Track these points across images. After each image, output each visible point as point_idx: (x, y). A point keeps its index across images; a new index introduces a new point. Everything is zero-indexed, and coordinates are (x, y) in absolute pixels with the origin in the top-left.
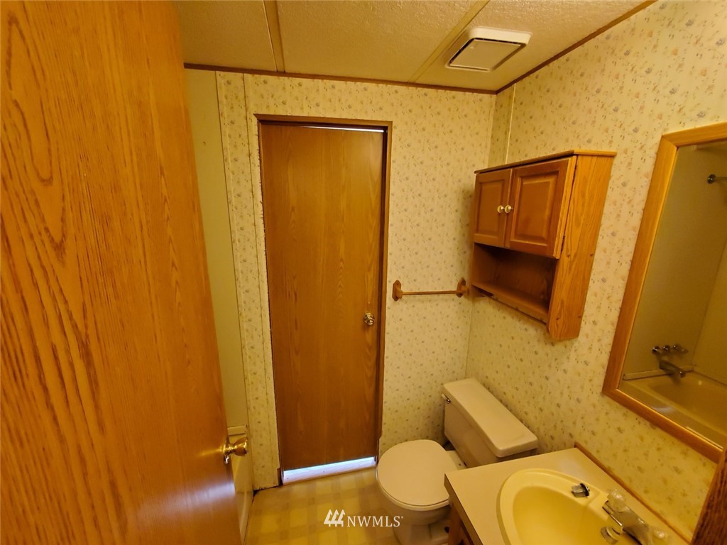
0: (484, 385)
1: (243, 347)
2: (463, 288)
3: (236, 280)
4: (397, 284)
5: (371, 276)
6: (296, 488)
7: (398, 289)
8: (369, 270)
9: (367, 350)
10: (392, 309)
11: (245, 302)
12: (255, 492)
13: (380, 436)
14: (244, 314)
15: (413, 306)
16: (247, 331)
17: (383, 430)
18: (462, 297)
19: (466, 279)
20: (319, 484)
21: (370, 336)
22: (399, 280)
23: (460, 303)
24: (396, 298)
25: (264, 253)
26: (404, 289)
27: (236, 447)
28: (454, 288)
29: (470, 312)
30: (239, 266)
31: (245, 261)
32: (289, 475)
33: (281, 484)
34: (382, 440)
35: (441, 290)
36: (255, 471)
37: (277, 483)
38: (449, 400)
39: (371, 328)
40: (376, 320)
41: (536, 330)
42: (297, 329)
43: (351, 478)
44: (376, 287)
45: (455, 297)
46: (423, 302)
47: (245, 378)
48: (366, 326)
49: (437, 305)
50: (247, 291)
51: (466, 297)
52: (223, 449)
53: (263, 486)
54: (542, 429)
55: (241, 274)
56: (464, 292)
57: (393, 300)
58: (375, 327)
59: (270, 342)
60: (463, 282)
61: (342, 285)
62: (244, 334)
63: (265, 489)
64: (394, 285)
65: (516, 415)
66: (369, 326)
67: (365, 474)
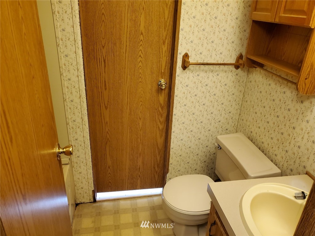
0: (249, 138)
1: (65, 100)
2: (241, 62)
3: (58, 46)
4: (186, 56)
5: (165, 48)
6: (105, 204)
7: (186, 59)
8: (164, 43)
9: (160, 109)
10: (181, 77)
11: (65, 65)
12: (77, 205)
13: (168, 172)
14: (64, 75)
15: (198, 75)
16: (68, 88)
17: (170, 168)
18: (239, 69)
19: (244, 54)
20: (122, 202)
21: (162, 98)
22: (188, 52)
23: (237, 75)
24: (184, 67)
25: (79, 24)
26: (191, 60)
27: (65, 150)
28: (233, 61)
29: (245, 82)
30: (60, 34)
31: (63, 30)
32: (100, 196)
33: (95, 201)
34: (168, 175)
35: (222, 62)
36: (76, 191)
37: (92, 200)
38: (220, 147)
39: (163, 92)
40: (168, 85)
41: (292, 92)
42: (106, 89)
43: (145, 200)
44: (169, 58)
45: (232, 68)
46: (206, 72)
47: (67, 124)
48: (160, 89)
49: (218, 75)
50: (66, 56)
51: (242, 70)
52: (56, 150)
53: (82, 201)
54: (286, 165)
55: (61, 41)
56: (241, 64)
57: (181, 69)
58: (167, 91)
59: (85, 97)
60: (240, 57)
61: (142, 56)
62: (66, 90)
63: (84, 203)
64: (183, 57)
65: (269, 157)
66: (162, 89)
67: (155, 199)
